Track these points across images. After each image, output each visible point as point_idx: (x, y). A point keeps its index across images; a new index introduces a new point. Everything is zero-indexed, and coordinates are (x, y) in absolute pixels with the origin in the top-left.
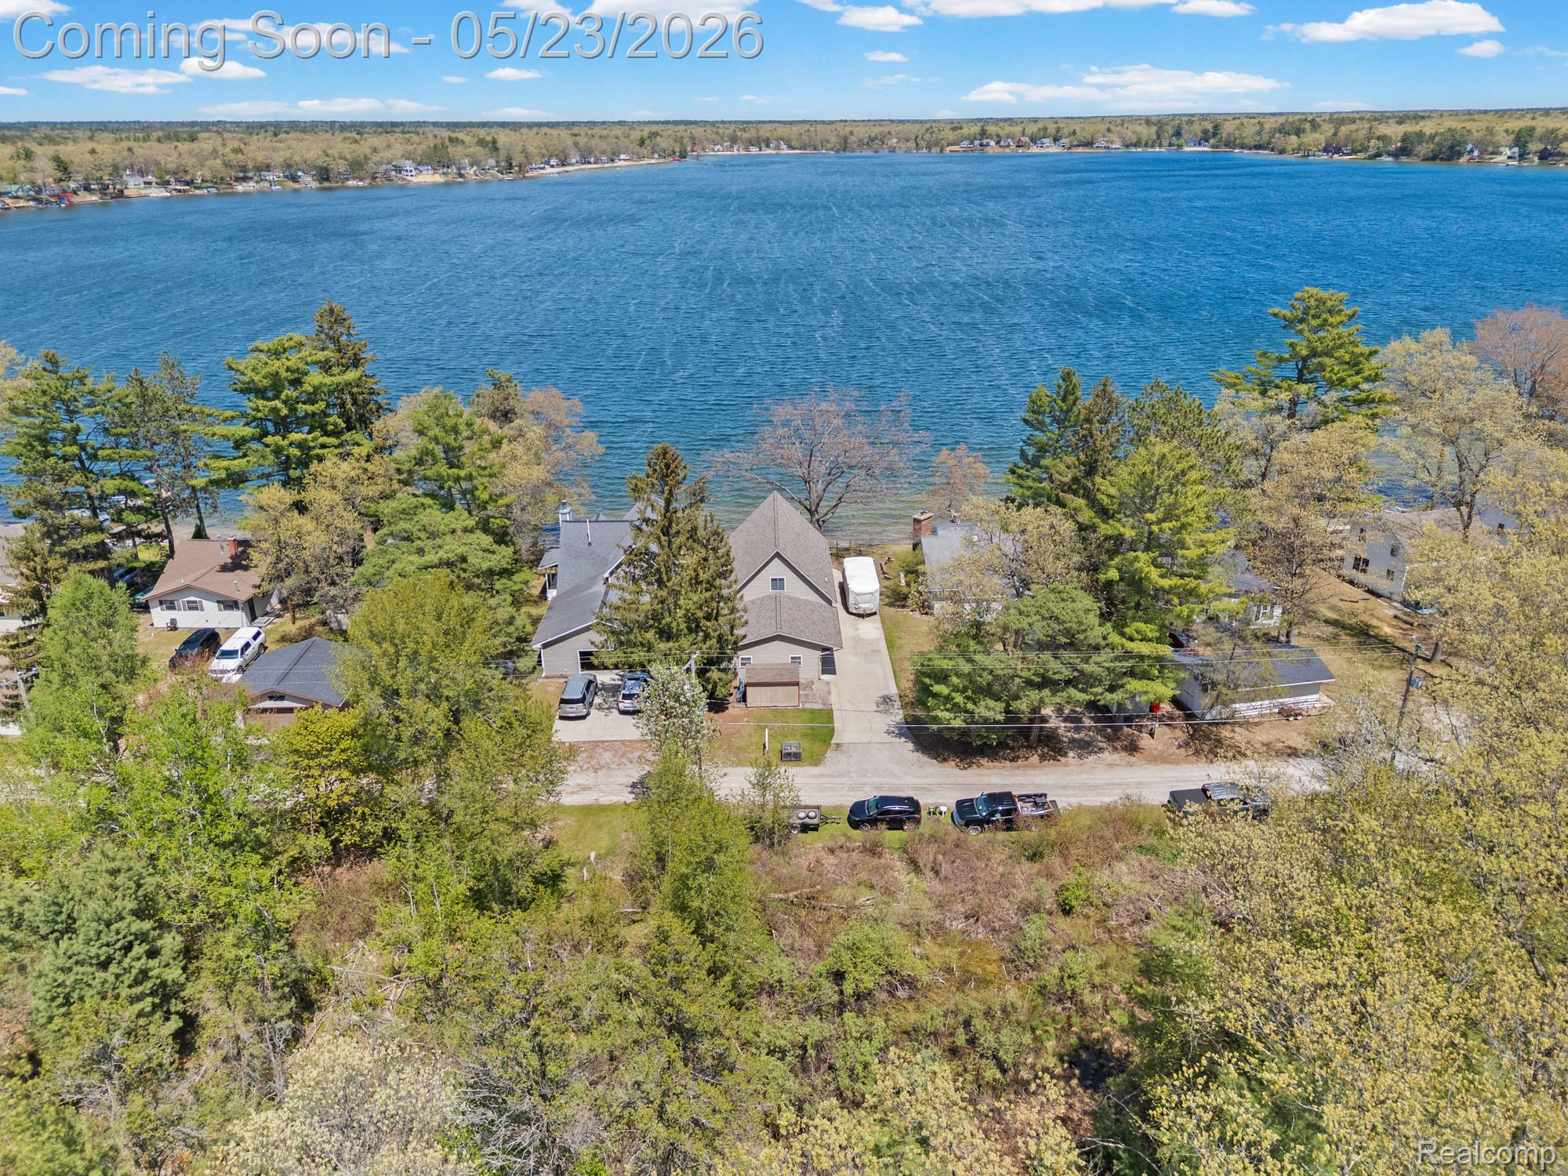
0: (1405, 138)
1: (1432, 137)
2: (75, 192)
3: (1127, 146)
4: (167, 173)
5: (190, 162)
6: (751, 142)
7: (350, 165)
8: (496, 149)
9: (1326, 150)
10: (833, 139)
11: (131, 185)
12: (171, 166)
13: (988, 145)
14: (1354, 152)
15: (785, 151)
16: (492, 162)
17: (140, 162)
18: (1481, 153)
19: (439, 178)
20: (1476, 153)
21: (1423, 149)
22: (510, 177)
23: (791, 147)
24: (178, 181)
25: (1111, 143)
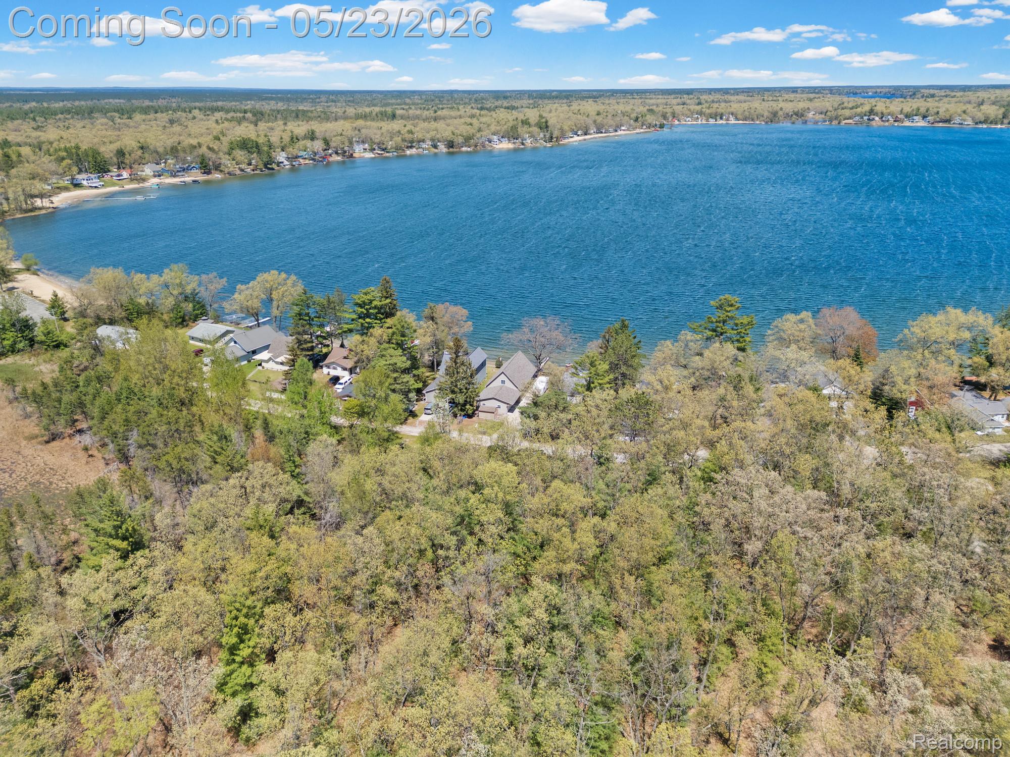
2: (331, 155)
3: (977, 123)
7: (465, 139)
8: (547, 127)
11: (357, 151)
13: (873, 119)
15: (733, 121)
16: (542, 135)
17: (363, 137)
19: (511, 146)
22: (551, 144)
23: (737, 119)
24: (379, 148)
25: (965, 120)
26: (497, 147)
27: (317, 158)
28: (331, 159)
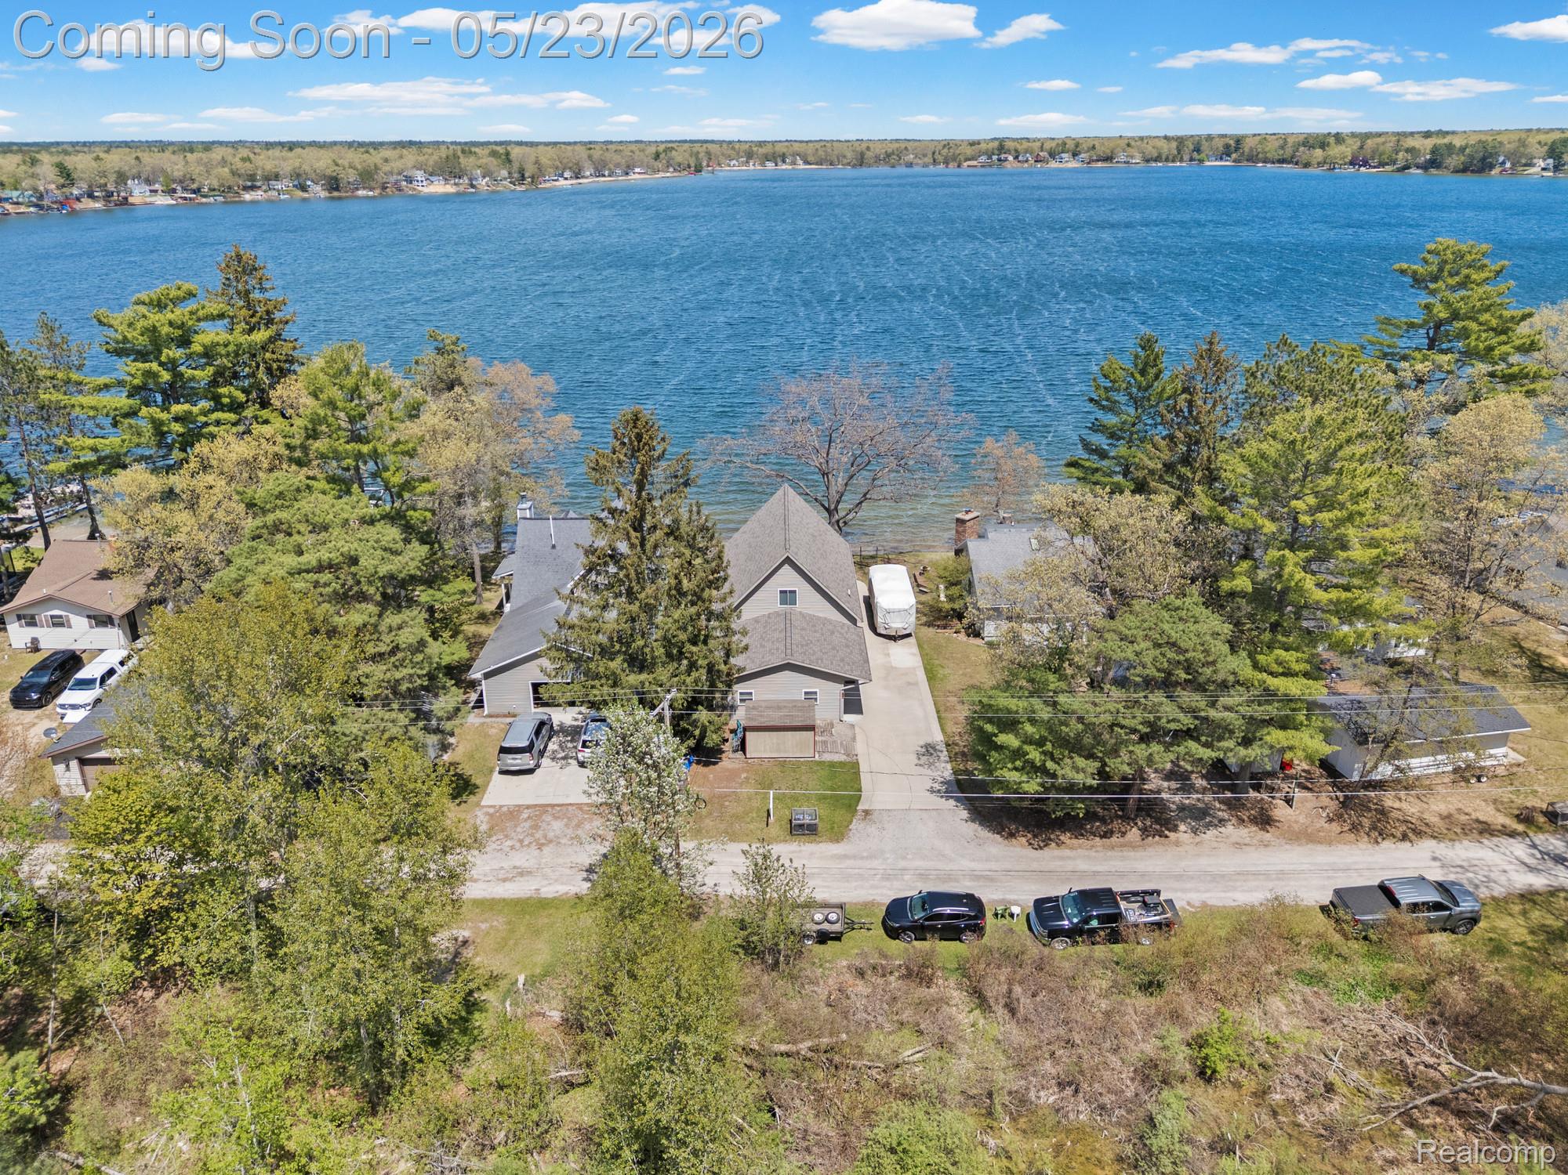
0: (1435, 150)
1: (1463, 149)
2: (78, 199)
3: (1148, 161)
4: (174, 181)
5: (196, 170)
6: (767, 158)
7: (360, 175)
8: (510, 161)
9: (1352, 163)
10: (849, 155)
11: (136, 192)
12: (177, 174)
13: (1006, 160)
14: (1382, 164)
15: (801, 166)
16: (504, 173)
17: (146, 171)
18: (1513, 165)
19: (450, 189)
20: (1508, 165)
21: (1454, 161)
22: (523, 188)
23: (807, 162)
24: (185, 189)
25: (1132, 157)
26: (426, 190)
27: (46, 202)
28: (78, 206)
